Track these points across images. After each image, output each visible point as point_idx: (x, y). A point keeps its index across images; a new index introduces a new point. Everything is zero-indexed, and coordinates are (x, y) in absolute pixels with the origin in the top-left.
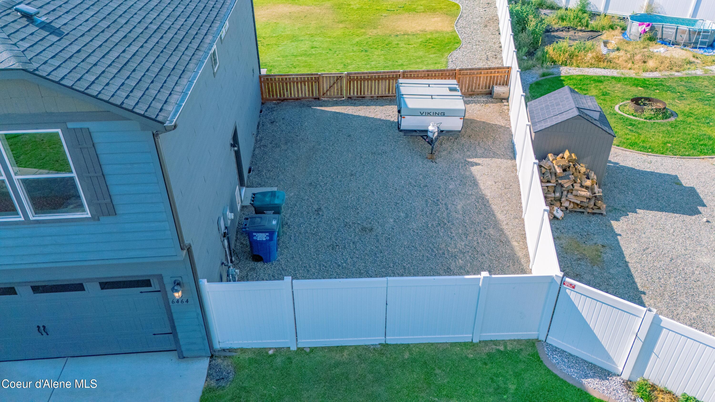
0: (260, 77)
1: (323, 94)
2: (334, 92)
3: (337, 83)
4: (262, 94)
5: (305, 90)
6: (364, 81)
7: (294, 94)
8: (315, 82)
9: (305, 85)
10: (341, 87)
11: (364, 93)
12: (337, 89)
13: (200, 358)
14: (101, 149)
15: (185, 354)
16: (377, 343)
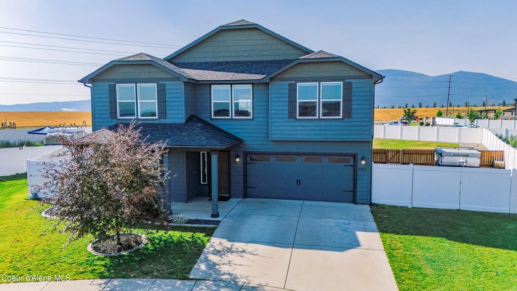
1: (388, 161)
2: (394, 160)
3: (397, 155)
5: (378, 157)
6: (412, 154)
8: (384, 153)
9: (378, 155)
10: (399, 157)
12: (396, 158)
13: (364, 204)
14: (354, 90)
15: (358, 201)
16: (455, 209)
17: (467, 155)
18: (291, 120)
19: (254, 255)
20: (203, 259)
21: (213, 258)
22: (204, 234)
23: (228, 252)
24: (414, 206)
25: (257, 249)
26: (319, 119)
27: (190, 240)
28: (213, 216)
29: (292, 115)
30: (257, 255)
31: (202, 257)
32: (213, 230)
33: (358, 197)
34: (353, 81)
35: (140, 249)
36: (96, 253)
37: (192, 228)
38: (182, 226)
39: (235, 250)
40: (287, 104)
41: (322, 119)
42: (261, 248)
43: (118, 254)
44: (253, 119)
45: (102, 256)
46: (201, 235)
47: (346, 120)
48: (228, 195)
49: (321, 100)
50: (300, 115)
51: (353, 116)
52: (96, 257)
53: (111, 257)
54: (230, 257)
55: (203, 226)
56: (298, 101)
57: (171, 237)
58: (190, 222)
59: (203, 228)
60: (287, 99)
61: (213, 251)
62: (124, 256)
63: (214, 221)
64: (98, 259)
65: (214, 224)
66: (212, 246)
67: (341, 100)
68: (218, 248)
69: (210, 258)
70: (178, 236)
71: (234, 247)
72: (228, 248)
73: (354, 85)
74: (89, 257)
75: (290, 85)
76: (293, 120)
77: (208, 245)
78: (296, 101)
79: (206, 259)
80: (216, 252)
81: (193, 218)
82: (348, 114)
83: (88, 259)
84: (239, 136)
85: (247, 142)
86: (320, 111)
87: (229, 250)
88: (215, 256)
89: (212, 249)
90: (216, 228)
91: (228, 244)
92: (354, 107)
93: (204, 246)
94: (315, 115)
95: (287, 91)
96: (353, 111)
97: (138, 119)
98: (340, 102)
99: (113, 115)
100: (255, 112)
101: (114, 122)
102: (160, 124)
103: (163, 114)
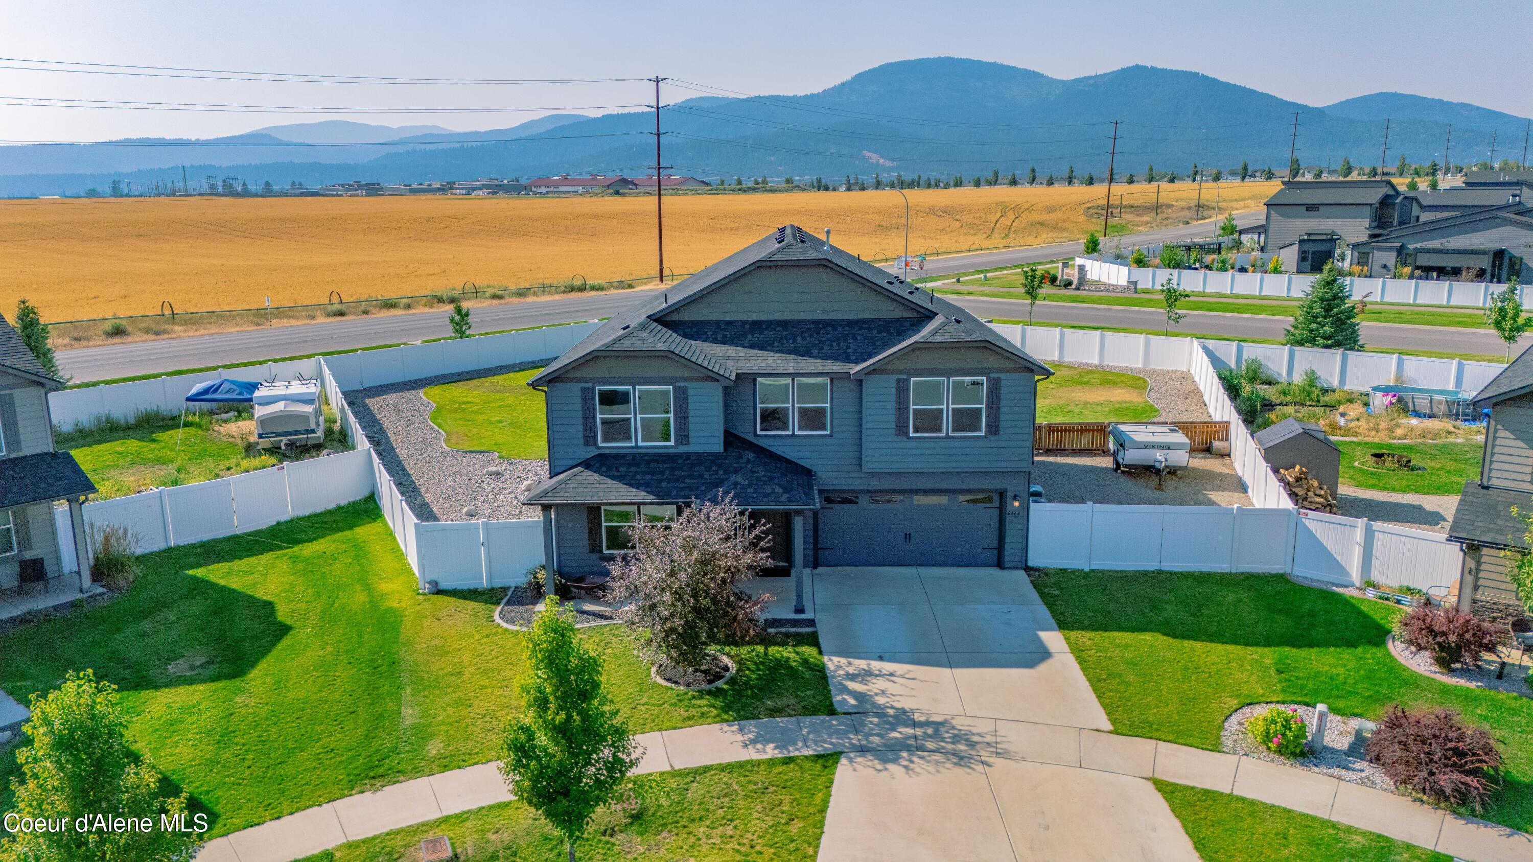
10: (1040, 438)
11: (1066, 446)
13: (1017, 568)
14: (1003, 390)
15: (1007, 565)
16: (1153, 569)
17: (1166, 447)
18: (900, 438)
19: (910, 679)
20: (838, 687)
21: (854, 686)
22: (808, 647)
23: (867, 675)
24: (1093, 567)
26: (947, 437)
27: (799, 659)
28: (795, 612)
29: (901, 429)
31: (833, 683)
32: (814, 636)
33: (1007, 559)
34: (1001, 375)
35: (735, 678)
37: (782, 636)
39: (877, 672)
40: (893, 411)
41: (953, 437)
44: (831, 436)
46: (806, 649)
47: (991, 437)
48: (787, 565)
49: (951, 406)
50: (915, 431)
51: (1002, 431)
53: (709, 693)
54: (879, 683)
55: (793, 630)
56: (912, 407)
59: (797, 634)
60: (893, 405)
61: (844, 675)
62: (722, 689)
63: (804, 620)
65: (808, 626)
66: (838, 668)
67: (984, 406)
68: (850, 671)
69: (849, 686)
71: (872, 668)
72: (864, 670)
73: (1003, 383)
75: (898, 381)
76: (905, 438)
77: (829, 666)
78: (908, 407)
79: (843, 686)
80: (852, 677)
82: (994, 429)
84: (807, 464)
85: (820, 474)
86: (947, 422)
87: (869, 674)
88: (853, 683)
89: (841, 673)
90: (816, 632)
91: (860, 664)
92: (1002, 417)
93: (825, 668)
94: (940, 430)
95: (894, 391)
96: (1002, 424)
97: (637, 447)
98: (980, 409)
99: (590, 439)
100: (835, 422)
101: (592, 452)
102: (680, 455)
103: (683, 437)
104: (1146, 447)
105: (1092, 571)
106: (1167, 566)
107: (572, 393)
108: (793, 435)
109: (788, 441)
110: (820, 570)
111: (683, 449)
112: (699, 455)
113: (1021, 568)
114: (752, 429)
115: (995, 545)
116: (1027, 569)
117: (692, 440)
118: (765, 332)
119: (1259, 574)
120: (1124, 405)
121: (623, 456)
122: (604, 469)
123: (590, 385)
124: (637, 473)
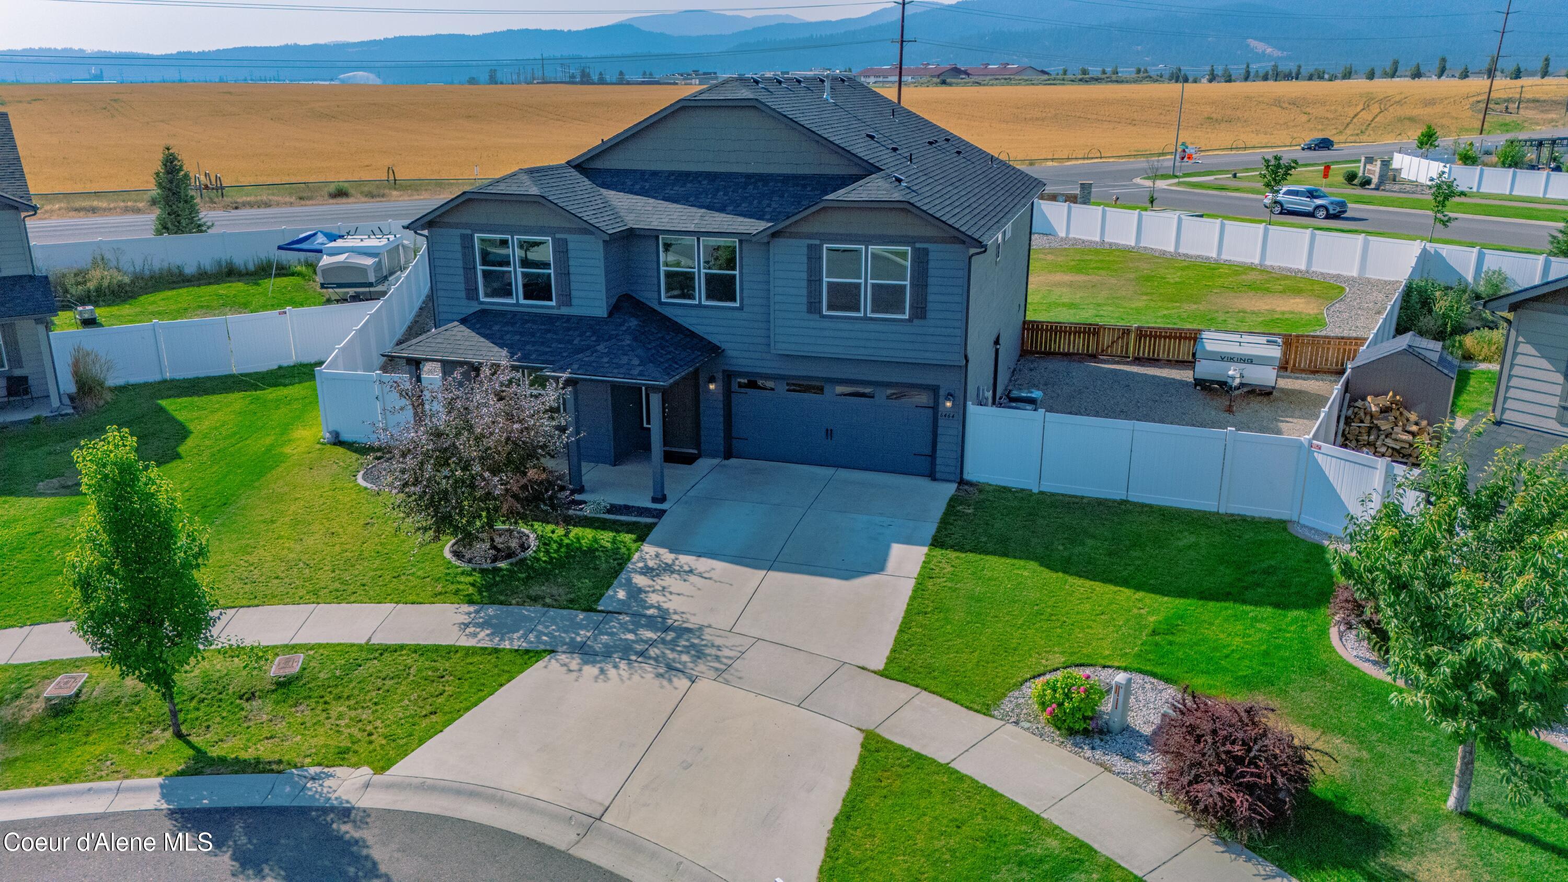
0: (1025, 322)
1: (1103, 351)
2: (1117, 350)
3: (1123, 338)
4: (1023, 344)
5: (1079, 343)
6: (1160, 339)
7: (1064, 348)
8: (1094, 335)
9: (1079, 337)
10: (1127, 344)
11: (1158, 355)
12: (1122, 347)
13: (951, 481)
14: (931, 264)
15: (938, 475)
16: (1118, 498)
17: (1249, 360)
18: (812, 316)
19: (706, 578)
20: (623, 581)
21: (640, 581)
22: (633, 537)
23: (665, 570)
24: (1043, 489)
25: (713, 569)
26: (866, 318)
27: (609, 545)
28: (655, 500)
29: (813, 307)
30: (710, 579)
31: (623, 576)
32: (650, 527)
33: (938, 468)
34: (931, 246)
35: (525, 559)
36: (458, 563)
37: (615, 522)
38: (599, 518)
39: (677, 568)
40: (804, 284)
41: (871, 319)
42: (719, 567)
43: (493, 565)
44: (741, 308)
45: (467, 567)
46: (628, 538)
47: (916, 322)
48: (696, 452)
49: (870, 281)
50: (830, 307)
51: (930, 315)
52: (459, 570)
53: (483, 571)
54: (668, 580)
55: (634, 519)
56: (825, 279)
57: (578, 539)
58: (613, 509)
59: (635, 523)
60: (804, 275)
61: (641, 568)
62: (500, 569)
63: (656, 510)
64: (463, 573)
65: (653, 517)
66: (642, 559)
67: (908, 283)
68: (651, 564)
69: (634, 580)
70: (590, 536)
71: (677, 562)
72: (666, 564)
73: (932, 256)
74: (448, 568)
75: (810, 247)
76: (817, 317)
77: (636, 556)
78: (821, 280)
79: (629, 580)
80: (647, 571)
81: (621, 502)
82: (920, 311)
83: (448, 571)
84: (715, 340)
85: (730, 353)
86: (866, 299)
87: (668, 569)
88: (643, 577)
89: (641, 565)
90: (655, 524)
91: (668, 557)
92: (931, 298)
93: (629, 559)
94: (858, 310)
95: (805, 259)
96: (930, 306)
97: (517, 304)
98: (905, 286)
99: (472, 293)
100: (745, 294)
101: (474, 307)
102: (560, 317)
103: (566, 299)
104: (1223, 359)
105: (1041, 493)
106: (1136, 496)
107: (452, 238)
108: (700, 306)
109: (693, 312)
110: (733, 461)
111: (565, 311)
112: (581, 318)
113: (954, 481)
114: (656, 296)
115: (928, 451)
116: (962, 482)
117: (574, 302)
118: (689, 185)
119: (1253, 518)
120: (1286, 316)
121: (502, 314)
122: (478, 326)
123: (469, 232)
124: (508, 332)
